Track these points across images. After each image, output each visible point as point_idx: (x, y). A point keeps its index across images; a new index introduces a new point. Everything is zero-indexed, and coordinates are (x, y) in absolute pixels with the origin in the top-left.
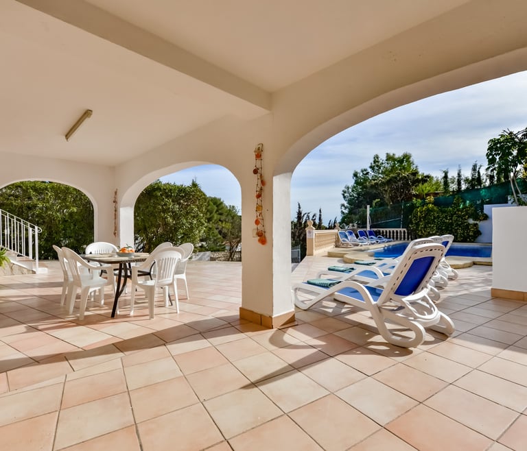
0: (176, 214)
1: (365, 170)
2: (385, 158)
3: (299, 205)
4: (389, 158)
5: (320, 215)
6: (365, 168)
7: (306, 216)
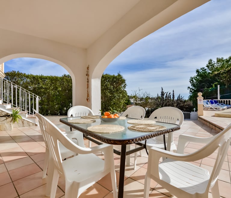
0: (112, 91)
1: (203, 68)
2: (216, 61)
3: (162, 88)
4: (219, 60)
5: (173, 93)
6: (203, 67)
7: (166, 94)
